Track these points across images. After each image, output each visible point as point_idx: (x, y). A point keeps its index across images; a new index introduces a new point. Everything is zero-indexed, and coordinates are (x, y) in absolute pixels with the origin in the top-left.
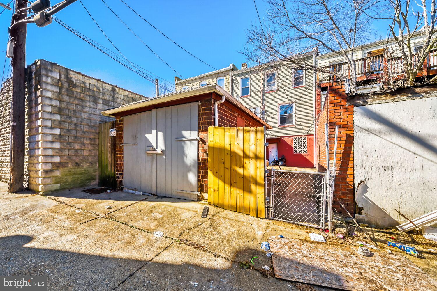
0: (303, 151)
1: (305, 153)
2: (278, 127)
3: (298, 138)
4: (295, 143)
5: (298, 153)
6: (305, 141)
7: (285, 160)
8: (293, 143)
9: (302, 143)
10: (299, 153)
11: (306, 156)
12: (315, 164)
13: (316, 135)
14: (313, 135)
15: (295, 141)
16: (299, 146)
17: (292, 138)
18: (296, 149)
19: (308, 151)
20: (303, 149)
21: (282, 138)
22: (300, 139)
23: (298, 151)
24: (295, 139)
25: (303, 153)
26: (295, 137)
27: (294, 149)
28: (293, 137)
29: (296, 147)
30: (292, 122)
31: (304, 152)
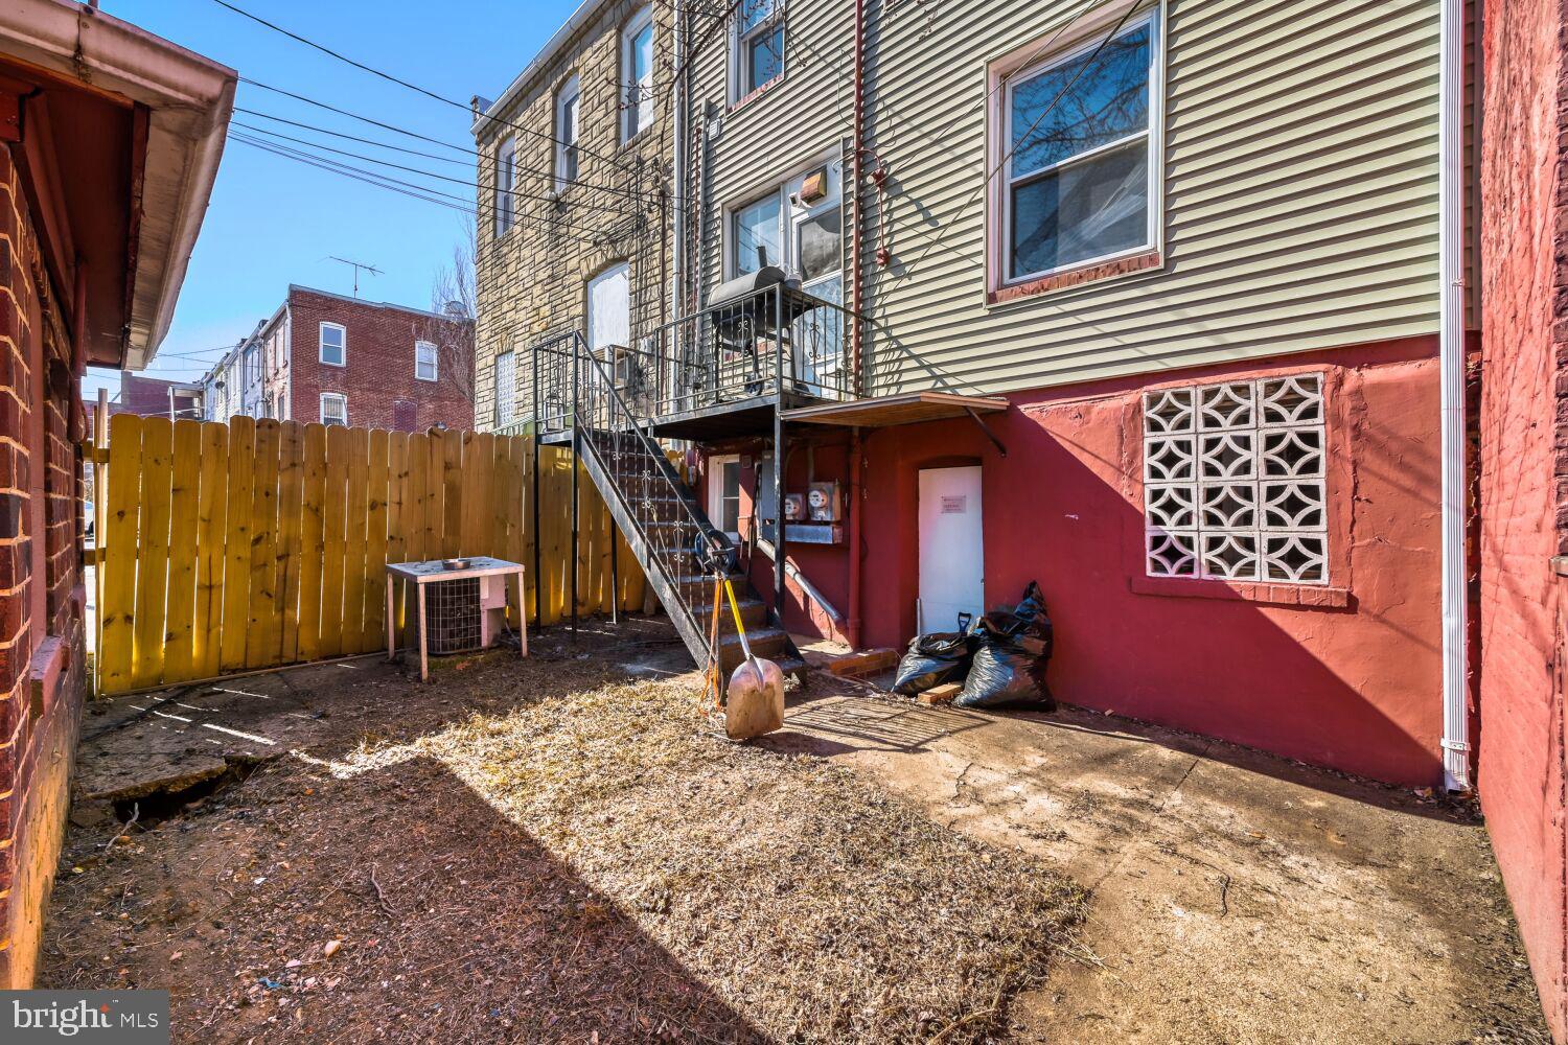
0: (1261, 558)
1: (1294, 578)
2: (991, 298)
3: (1197, 394)
4: (1170, 460)
5: (1201, 573)
6: (1291, 426)
7: (1046, 633)
8: (1135, 453)
9: (1257, 455)
10: (1214, 569)
11: (1300, 629)
12: (1451, 745)
13: (1473, 340)
14: (1434, 338)
15: (1169, 437)
16: (1211, 493)
17: (1128, 398)
18: (1171, 529)
19: (1343, 562)
20: (1261, 533)
21: (1028, 410)
22: (1226, 407)
23: (1201, 554)
24: (1168, 413)
25: (1261, 575)
26: (1167, 390)
27: (1150, 531)
28: (1143, 394)
29: (1170, 507)
30: (1133, 228)
31: (1274, 571)
